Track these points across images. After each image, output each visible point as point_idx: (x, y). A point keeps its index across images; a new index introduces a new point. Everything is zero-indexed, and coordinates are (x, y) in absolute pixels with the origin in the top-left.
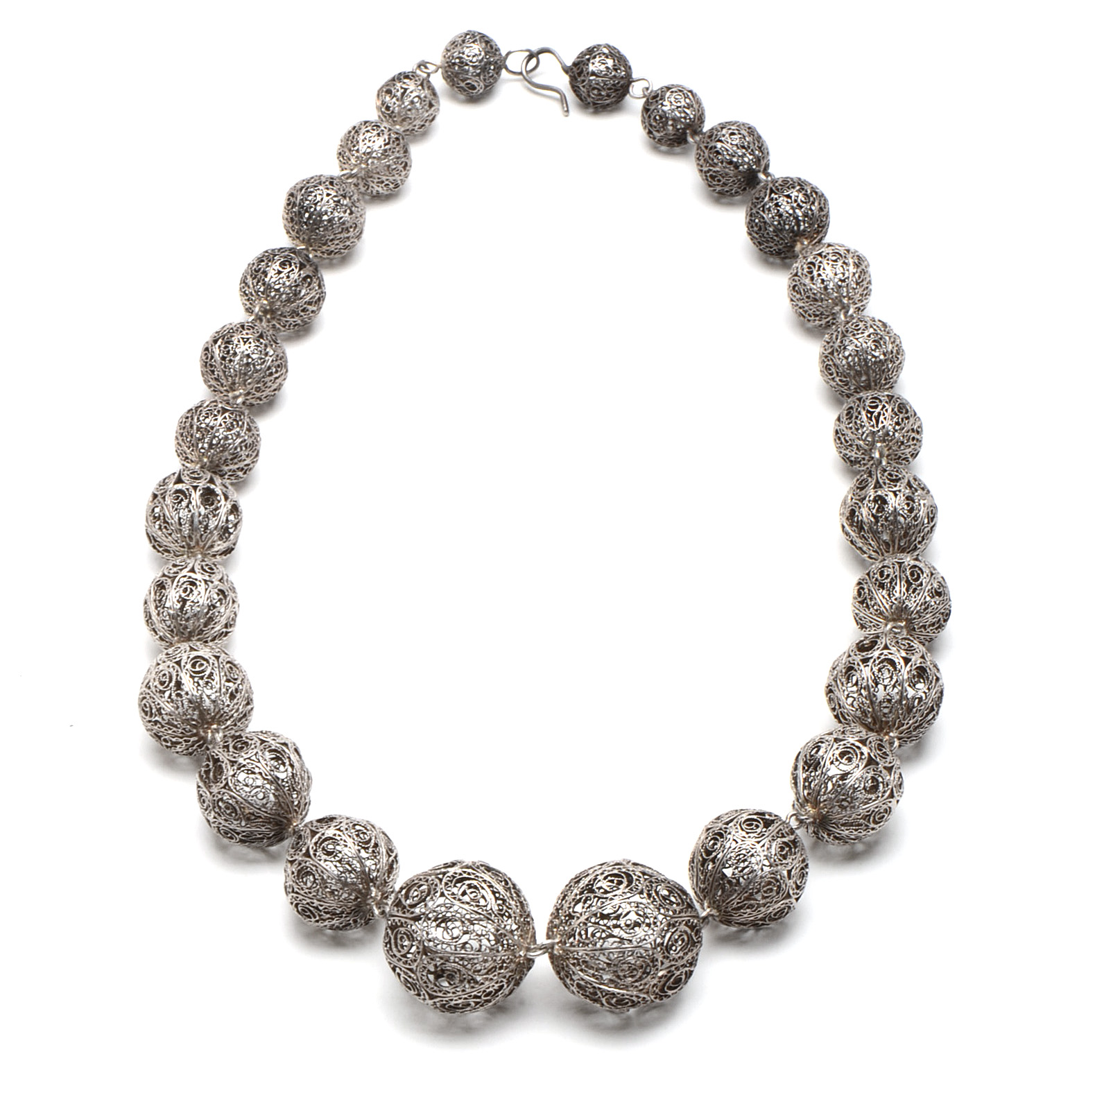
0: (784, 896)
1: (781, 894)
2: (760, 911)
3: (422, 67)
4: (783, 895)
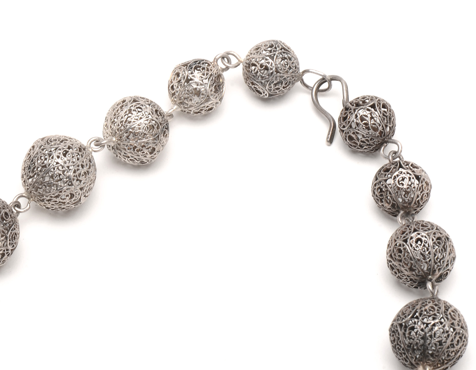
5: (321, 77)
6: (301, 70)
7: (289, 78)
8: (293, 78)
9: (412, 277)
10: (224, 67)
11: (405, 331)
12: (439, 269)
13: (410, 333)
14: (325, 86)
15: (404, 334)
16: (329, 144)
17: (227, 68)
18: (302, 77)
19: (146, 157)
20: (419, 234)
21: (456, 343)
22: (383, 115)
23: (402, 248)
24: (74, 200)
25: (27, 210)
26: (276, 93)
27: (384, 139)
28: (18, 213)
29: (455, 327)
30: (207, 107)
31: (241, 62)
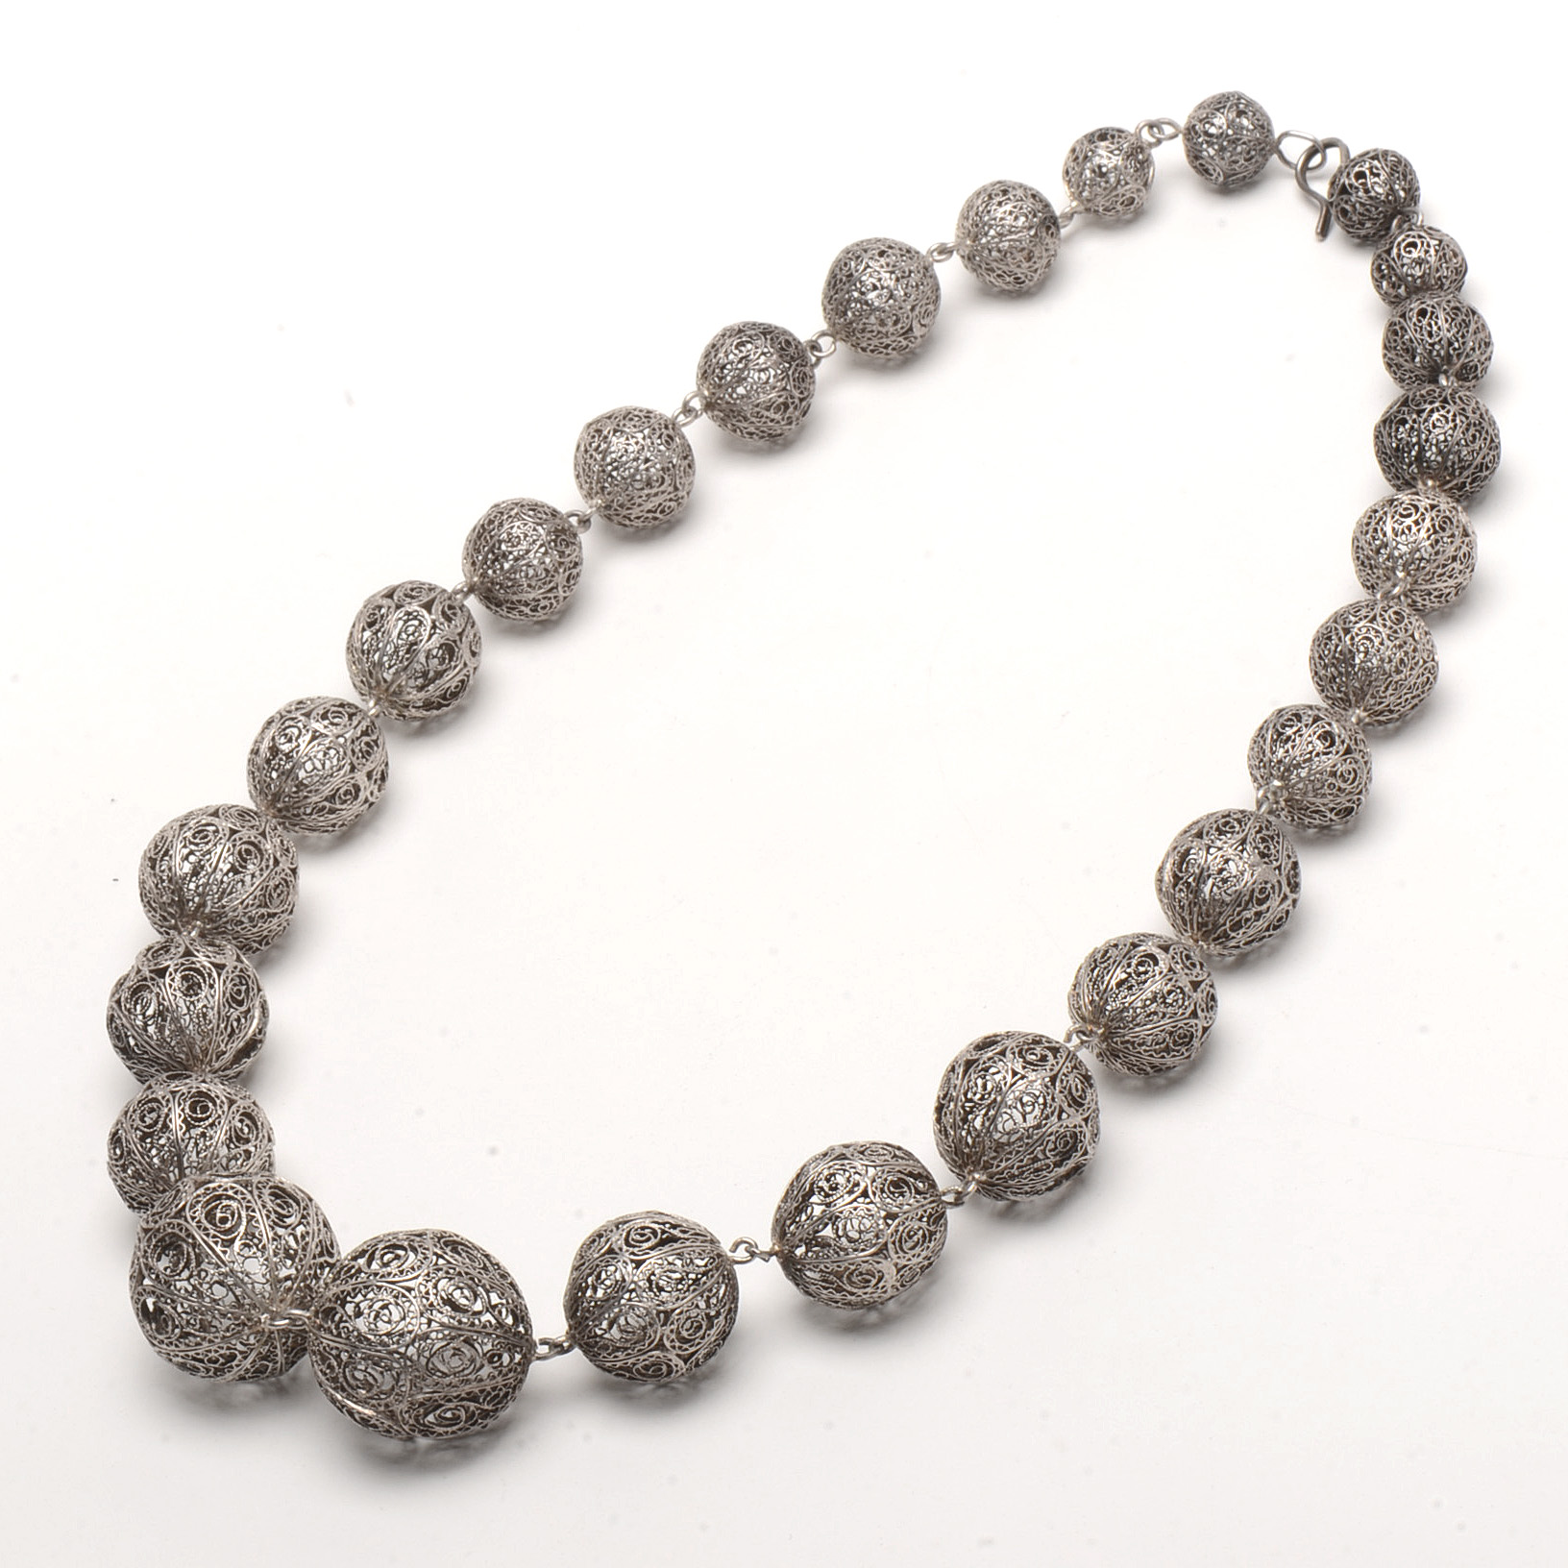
0: (652, 1346)
1: (647, 1342)
2: (616, 1357)
3: (1155, 130)
4: (649, 1345)
5: (1310, 144)
6: (1277, 135)
7: (1252, 144)
8: (1260, 144)
9: (1417, 373)
10: (1153, 140)
11: (1391, 428)
12: (1459, 355)
13: (1397, 430)
14: (1316, 160)
15: (1390, 435)
16: (1320, 238)
17: (1159, 142)
18: (1277, 146)
19: (1019, 266)
20: (1422, 303)
21: (1471, 438)
22: (1392, 169)
23: (1397, 327)
24: (902, 328)
25: (831, 353)
26: (1235, 170)
27: (1396, 207)
28: (819, 359)
29: (1468, 415)
30: (1123, 195)
31: (1180, 132)
